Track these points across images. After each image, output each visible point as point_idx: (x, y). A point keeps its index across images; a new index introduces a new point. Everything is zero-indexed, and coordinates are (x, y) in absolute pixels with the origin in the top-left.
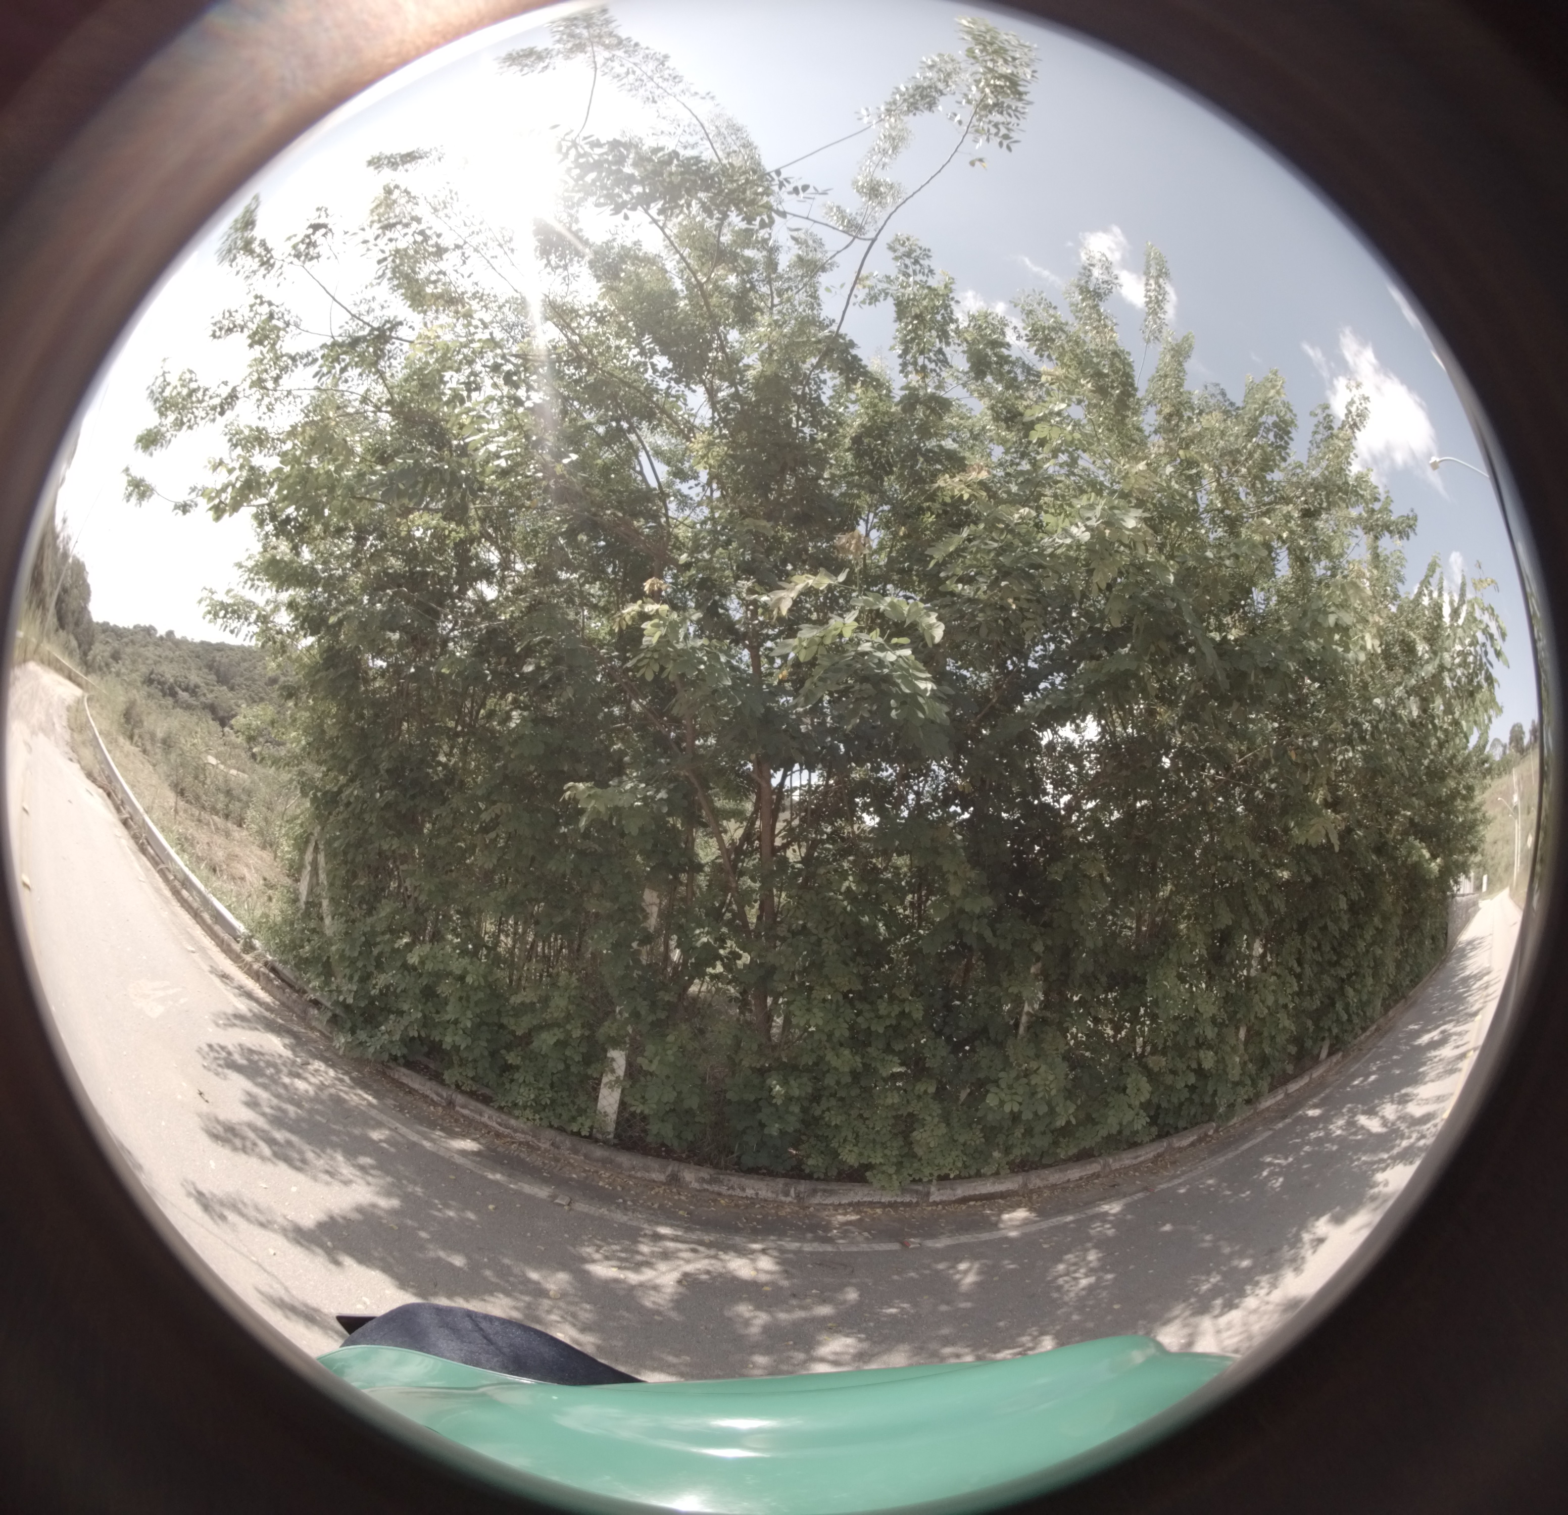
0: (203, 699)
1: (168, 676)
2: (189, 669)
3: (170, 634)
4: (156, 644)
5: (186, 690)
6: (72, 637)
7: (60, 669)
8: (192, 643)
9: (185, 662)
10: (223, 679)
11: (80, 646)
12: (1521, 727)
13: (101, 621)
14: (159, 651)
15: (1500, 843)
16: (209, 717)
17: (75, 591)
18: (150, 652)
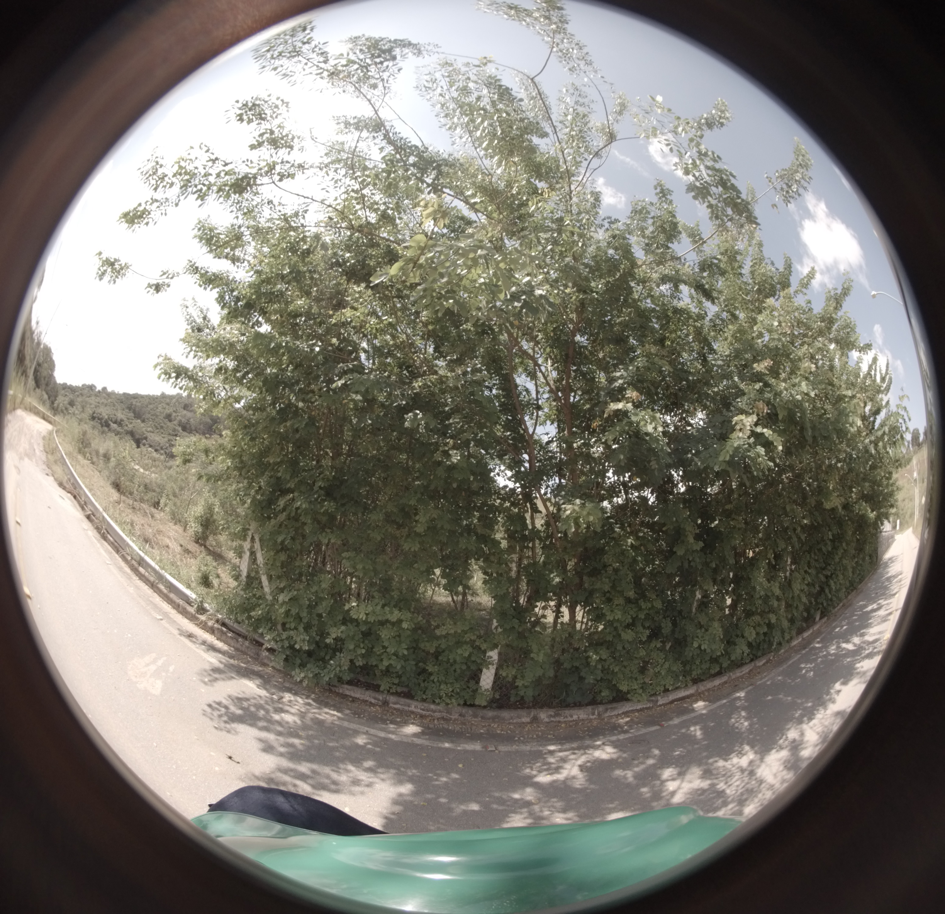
0: (126, 428)
1: (104, 414)
2: (117, 410)
3: (104, 389)
4: (96, 396)
5: (115, 422)
6: (44, 393)
7: (37, 413)
8: (118, 394)
9: (114, 405)
10: (138, 415)
11: (49, 398)
12: (918, 430)
13: (62, 382)
14: (98, 400)
15: (907, 501)
16: (130, 438)
17: (46, 365)
18: (93, 400)
